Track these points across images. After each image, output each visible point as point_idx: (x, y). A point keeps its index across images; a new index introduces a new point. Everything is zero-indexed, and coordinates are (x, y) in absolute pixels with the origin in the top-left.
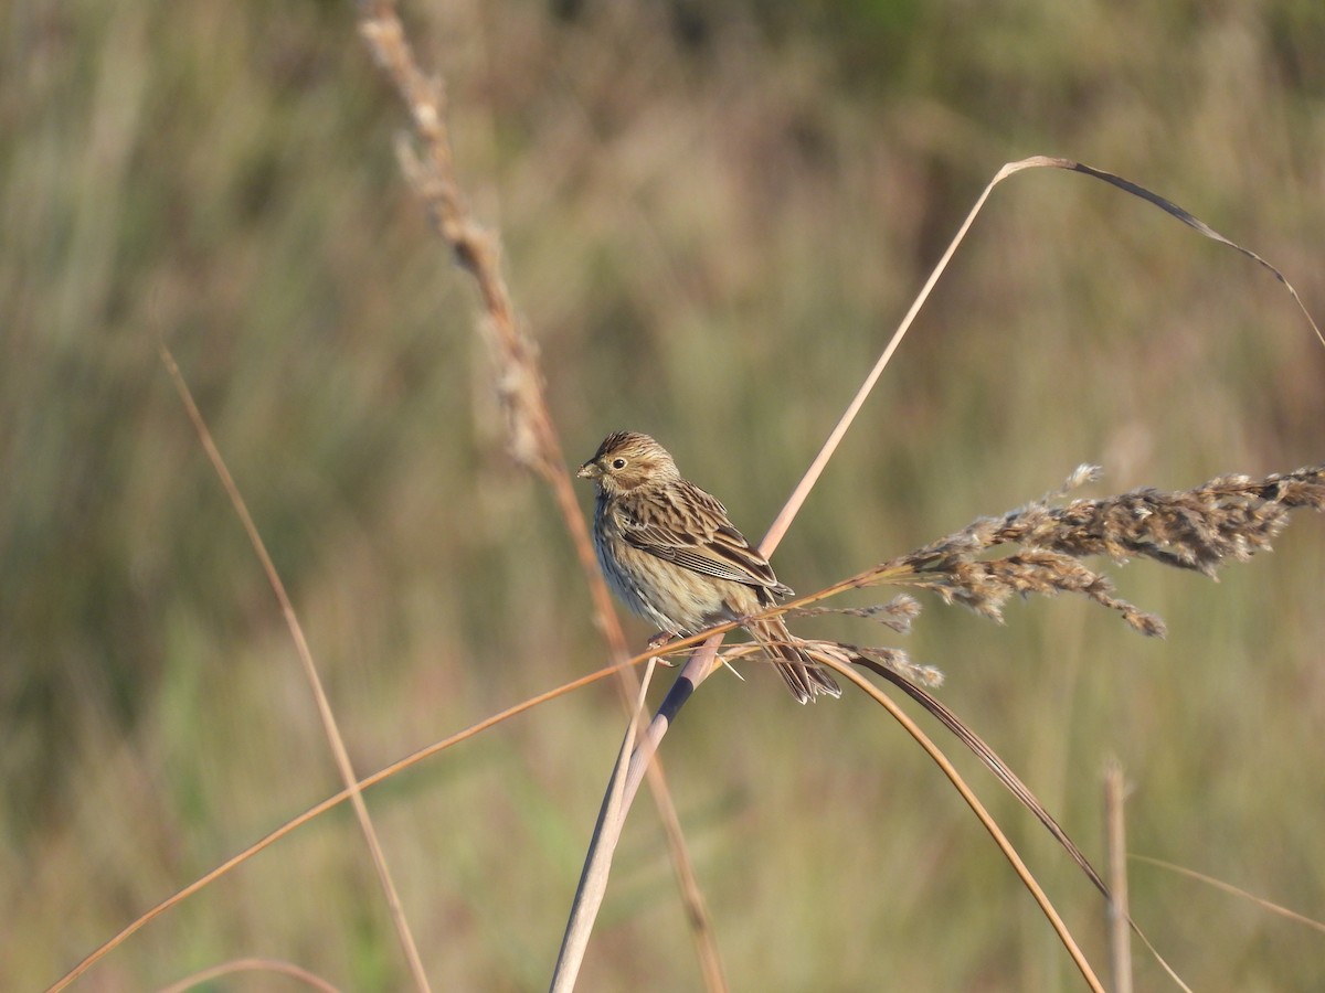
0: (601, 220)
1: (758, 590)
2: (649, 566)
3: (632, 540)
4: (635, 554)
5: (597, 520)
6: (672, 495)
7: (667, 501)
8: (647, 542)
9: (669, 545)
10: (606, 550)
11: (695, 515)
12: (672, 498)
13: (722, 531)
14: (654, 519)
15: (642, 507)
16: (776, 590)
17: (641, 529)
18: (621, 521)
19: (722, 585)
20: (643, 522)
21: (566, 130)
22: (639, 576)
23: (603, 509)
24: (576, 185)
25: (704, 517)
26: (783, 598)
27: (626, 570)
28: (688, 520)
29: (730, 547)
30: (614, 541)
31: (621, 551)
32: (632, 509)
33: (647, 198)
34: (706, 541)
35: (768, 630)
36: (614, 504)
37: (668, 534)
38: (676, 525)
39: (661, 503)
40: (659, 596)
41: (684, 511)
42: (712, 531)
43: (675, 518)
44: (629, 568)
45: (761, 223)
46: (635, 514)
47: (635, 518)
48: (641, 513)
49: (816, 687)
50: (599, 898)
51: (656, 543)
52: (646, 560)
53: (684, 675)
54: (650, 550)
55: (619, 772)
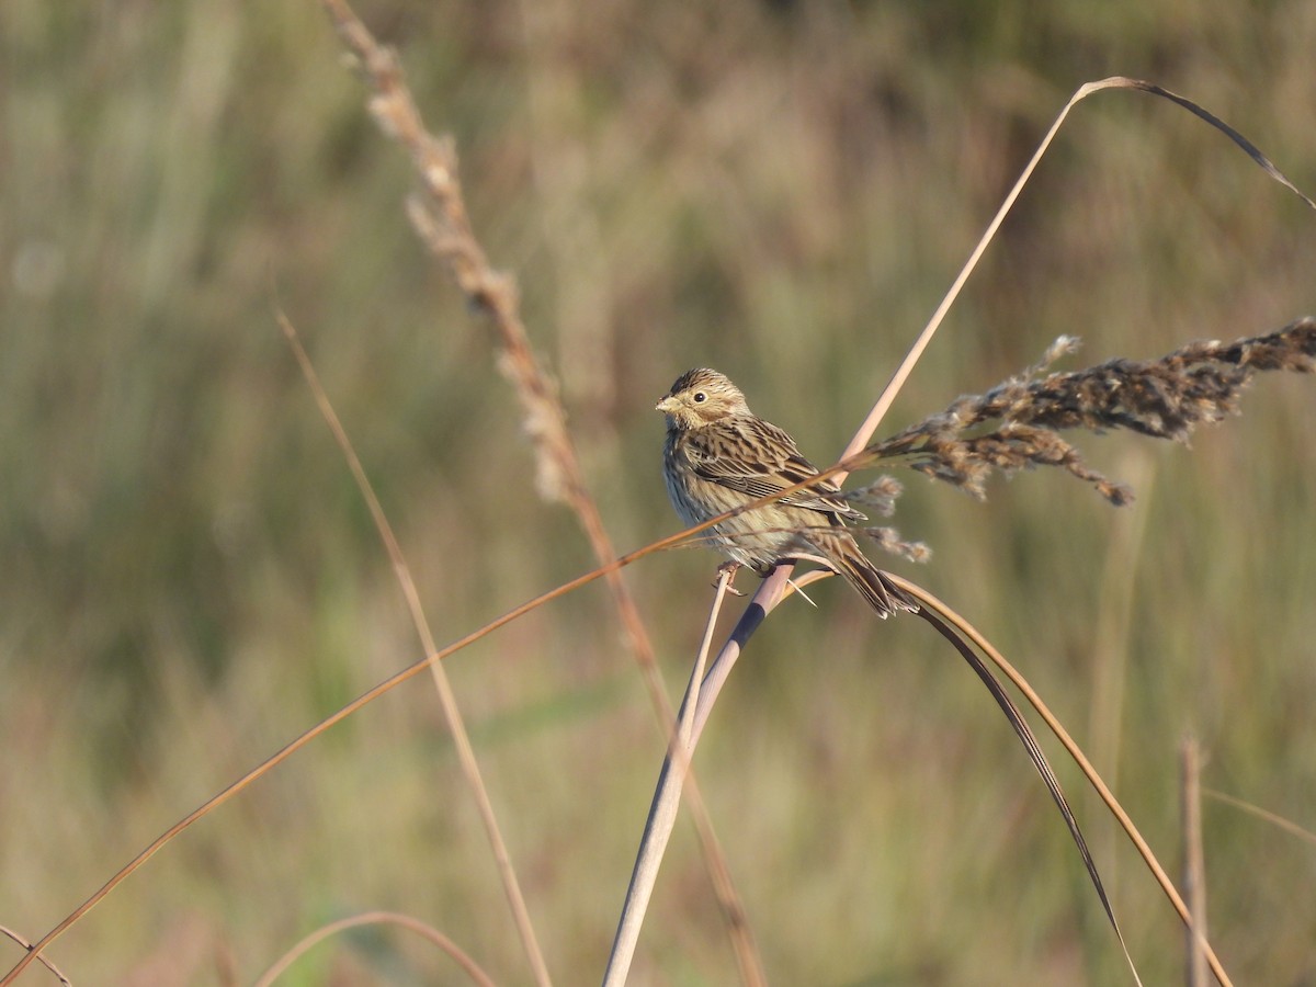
0: (688, 180)
1: (830, 516)
2: (722, 496)
3: (703, 473)
4: (707, 487)
5: (668, 455)
6: (742, 429)
7: (738, 434)
8: (719, 474)
9: (741, 475)
10: (678, 485)
11: (766, 446)
12: (741, 431)
13: (793, 459)
14: (726, 452)
15: (713, 441)
16: (849, 515)
17: (713, 462)
18: (693, 456)
19: (794, 513)
20: (714, 455)
21: (653, 90)
22: (712, 507)
23: (673, 443)
24: (663, 146)
25: (776, 448)
26: (855, 523)
27: (699, 501)
28: (760, 452)
29: (802, 475)
30: (686, 475)
31: (694, 484)
32: (703, 443)
33: (733, 159)
34: (778, 470)
35: (842, 553)
36: (685, 437)
37: (739, 464)
38: (748, 456)
39: (731, 436)
40: (733, 525)
41: (755, 443)
42: (783, 460)
43: (746, 450)
44: (702, 500)
45: (846, 184)
46: (706, 448)
47: (706, 451)
48: (711, 447)
49: (894, 603)
50: (669, 827)
51: (729, 474)
52: (718, 491)
53: (756, 601)
54: (722, 482)
55: (689, 700)
